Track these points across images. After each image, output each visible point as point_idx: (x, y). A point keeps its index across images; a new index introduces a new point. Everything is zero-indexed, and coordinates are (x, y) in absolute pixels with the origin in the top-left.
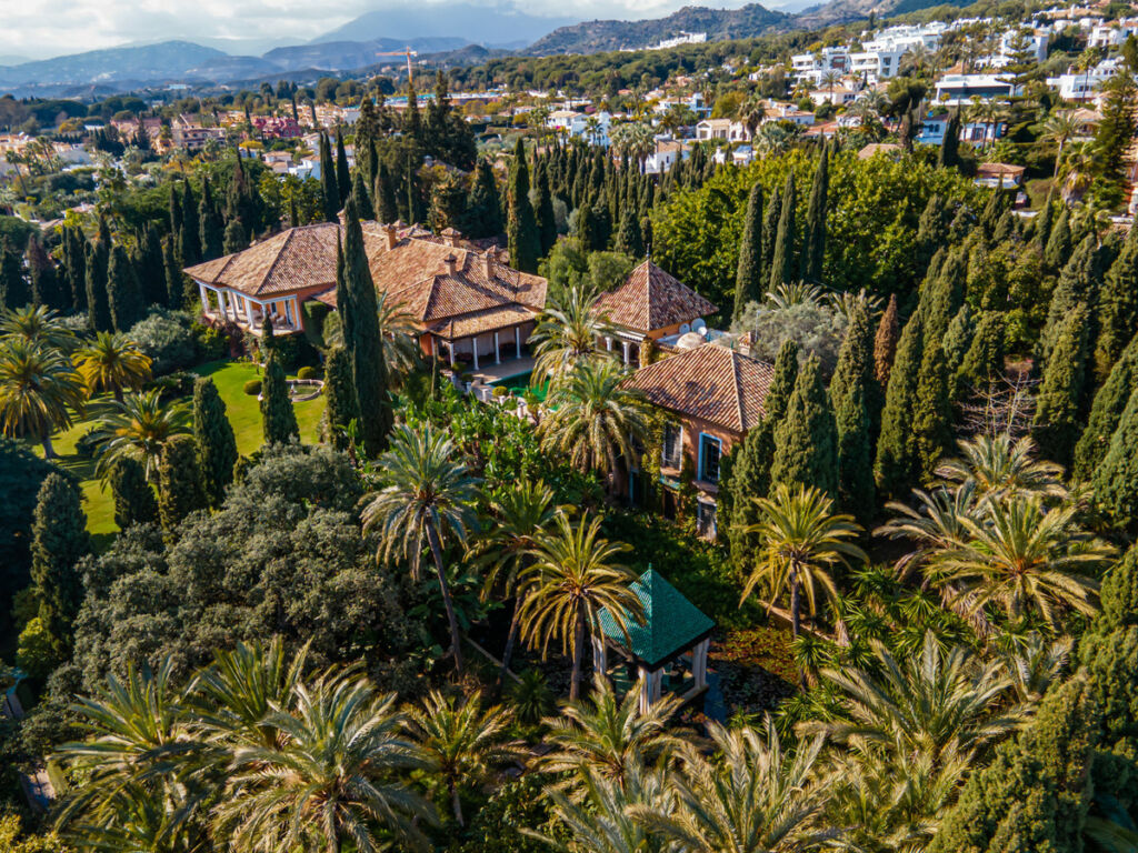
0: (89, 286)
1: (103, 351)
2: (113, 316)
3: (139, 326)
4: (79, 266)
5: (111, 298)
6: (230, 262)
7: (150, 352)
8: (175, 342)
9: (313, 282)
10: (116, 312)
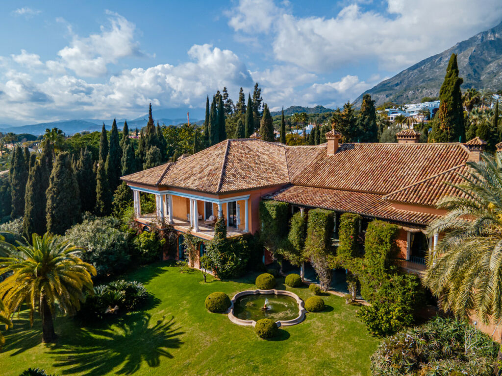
0: (28, 193)
1: (38, 260)
2: (49, 221)
3: (75, 229)
4: (22, 179)
5: (49, 202)
6: (168, 169)
7: (87, 257)
8: (113, 245)
9: (264, 183)
10: (52, 216)
